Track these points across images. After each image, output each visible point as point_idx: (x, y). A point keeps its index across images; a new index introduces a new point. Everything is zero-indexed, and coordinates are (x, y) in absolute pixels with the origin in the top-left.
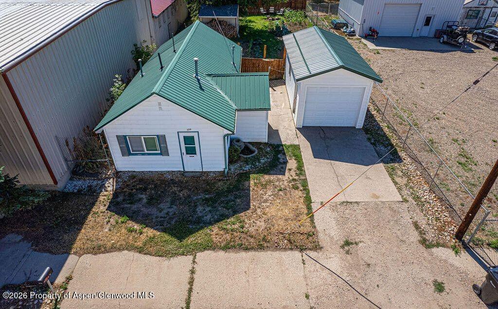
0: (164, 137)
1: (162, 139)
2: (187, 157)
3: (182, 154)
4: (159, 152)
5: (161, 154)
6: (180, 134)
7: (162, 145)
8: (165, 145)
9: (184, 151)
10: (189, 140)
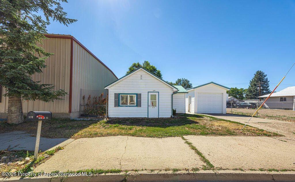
0: (140, 94)
1: (139, 96)
2: (151, 108)
3: (148, 106)
4: (136, 105)
5: (137, 106)
6: (149, 93)
7: (138, 100)
8: (140, 100)
9: (150, 104)
10: (153, 97)
